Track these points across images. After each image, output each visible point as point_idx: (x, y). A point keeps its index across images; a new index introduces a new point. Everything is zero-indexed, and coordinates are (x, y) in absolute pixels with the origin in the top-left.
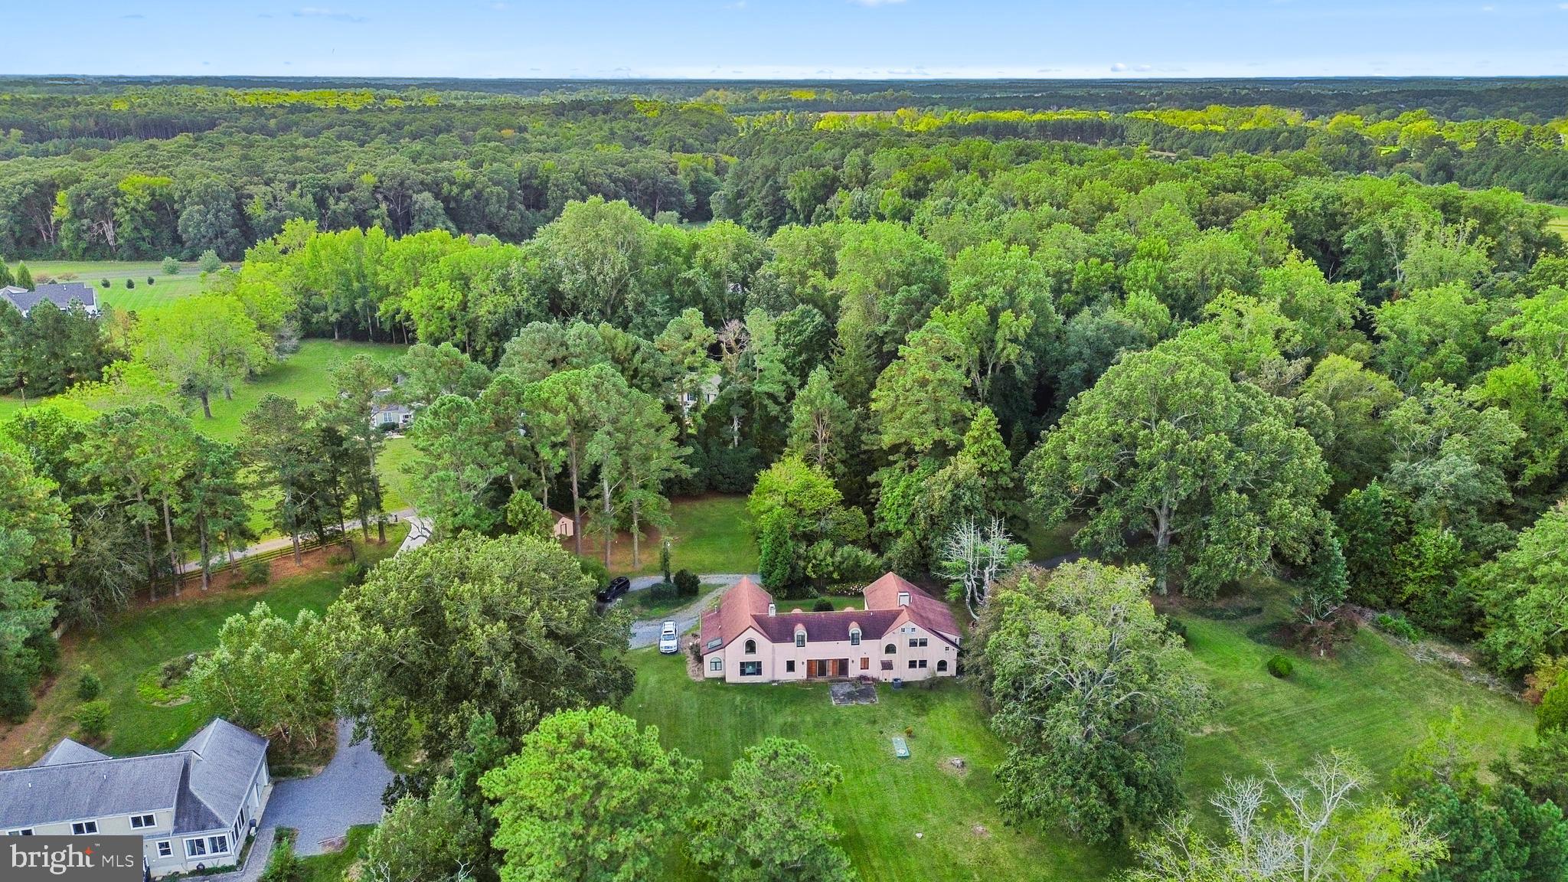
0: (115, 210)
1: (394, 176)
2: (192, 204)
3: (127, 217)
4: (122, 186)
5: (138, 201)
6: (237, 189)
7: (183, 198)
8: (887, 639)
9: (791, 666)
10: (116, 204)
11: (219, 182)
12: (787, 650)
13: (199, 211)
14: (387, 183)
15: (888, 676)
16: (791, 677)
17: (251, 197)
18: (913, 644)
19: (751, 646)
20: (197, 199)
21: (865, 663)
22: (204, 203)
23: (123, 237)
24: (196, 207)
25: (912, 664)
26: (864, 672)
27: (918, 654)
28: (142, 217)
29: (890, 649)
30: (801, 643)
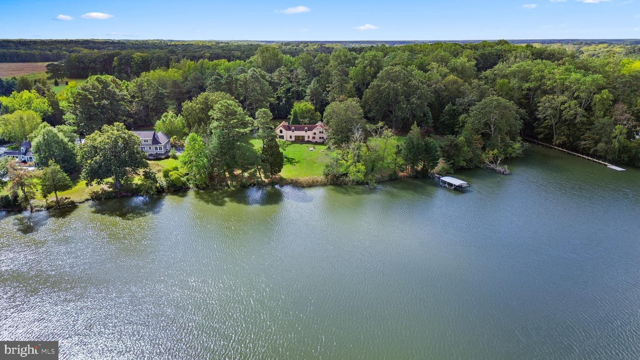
0: (131, 63)
1: (215, 54)
2: (154, 61)
3: (135, 65)
4: (134, 56)
5: (138, 60)
6: (167, 57)
7: (151, 60)
8: (314, 131)
9: (291, 137)
10: (132, 61)
11: (163, 55)
12: (290, 133)
13: (156, 63)
14: (213, 56)
15: (314, 141)
16: (291, 140)
17: (171, 60)
18: (320, 133)
19: (281, 132)
20: (155, 60)
21: (309, 137)
22: (158, 61)
23: (133, 72)
24: (155, 62)
25: (320, 138)
26: (309, 139)
27: (321, 135)
28: (139, 66)
29: (315, 134)
30: (293, 131)
